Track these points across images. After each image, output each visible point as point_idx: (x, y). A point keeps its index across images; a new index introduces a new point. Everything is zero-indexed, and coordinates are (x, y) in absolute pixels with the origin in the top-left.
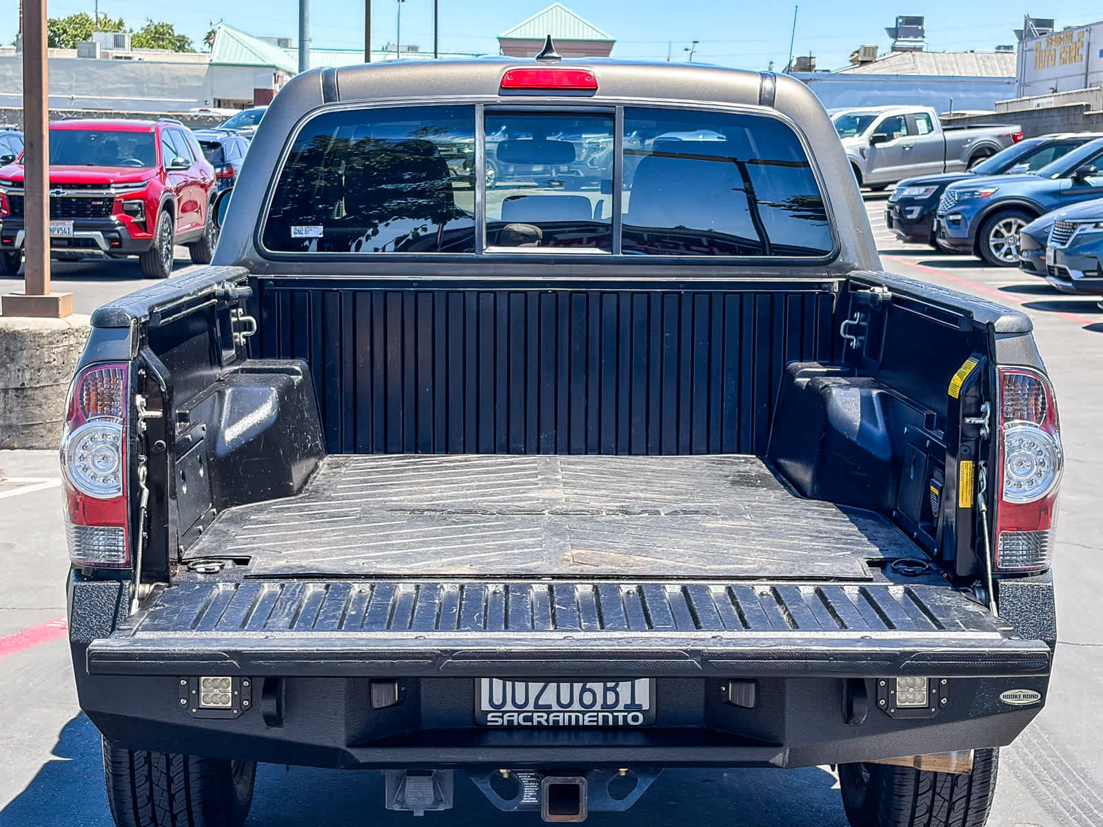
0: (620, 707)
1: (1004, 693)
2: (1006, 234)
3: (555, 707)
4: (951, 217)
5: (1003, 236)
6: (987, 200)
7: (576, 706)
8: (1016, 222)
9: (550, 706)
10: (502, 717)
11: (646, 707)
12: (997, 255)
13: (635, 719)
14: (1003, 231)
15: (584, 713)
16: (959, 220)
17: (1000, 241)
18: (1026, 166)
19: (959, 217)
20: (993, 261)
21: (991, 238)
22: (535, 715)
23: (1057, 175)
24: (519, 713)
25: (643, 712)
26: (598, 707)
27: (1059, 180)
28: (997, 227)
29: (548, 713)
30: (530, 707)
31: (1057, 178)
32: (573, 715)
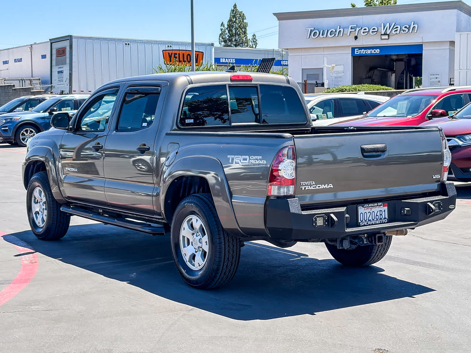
0: (383, 219)
1: (450, 206)
2: (26, 134)
3: (372, 220)
4: (3, 129)
5: (25, 135)
6: (18, 121)
7: (375, 219)
8: (29, 130)
9: (371, 220)
10: (363, 223)
11: (387, 218)
12: (23, 142)
13: (386, 221)
14: (25, 133)
15: (377, 221)
16: (7, 129)
17: (24, 137)
18: (21, 108)
19: (7, 128)
20: (22, 145)
21: (21, 136)
22: (369, 222)
23: (42, 112)
24: (366, 222)
25: (387, 219)
26: (379, 219)
27: (43, 113)
28: (22, 132)
29: (371, 221)
30: (367, 220)
31: (42, 113)
32: (375, 221)
